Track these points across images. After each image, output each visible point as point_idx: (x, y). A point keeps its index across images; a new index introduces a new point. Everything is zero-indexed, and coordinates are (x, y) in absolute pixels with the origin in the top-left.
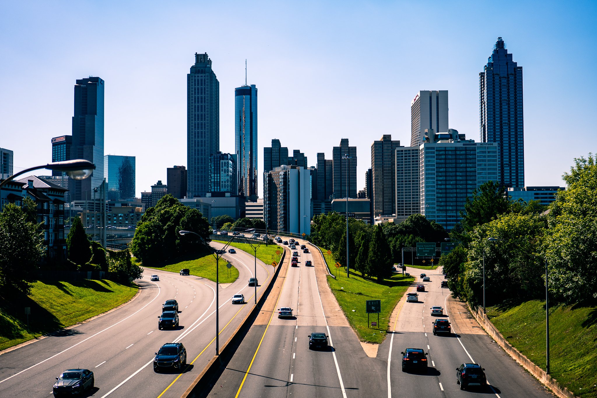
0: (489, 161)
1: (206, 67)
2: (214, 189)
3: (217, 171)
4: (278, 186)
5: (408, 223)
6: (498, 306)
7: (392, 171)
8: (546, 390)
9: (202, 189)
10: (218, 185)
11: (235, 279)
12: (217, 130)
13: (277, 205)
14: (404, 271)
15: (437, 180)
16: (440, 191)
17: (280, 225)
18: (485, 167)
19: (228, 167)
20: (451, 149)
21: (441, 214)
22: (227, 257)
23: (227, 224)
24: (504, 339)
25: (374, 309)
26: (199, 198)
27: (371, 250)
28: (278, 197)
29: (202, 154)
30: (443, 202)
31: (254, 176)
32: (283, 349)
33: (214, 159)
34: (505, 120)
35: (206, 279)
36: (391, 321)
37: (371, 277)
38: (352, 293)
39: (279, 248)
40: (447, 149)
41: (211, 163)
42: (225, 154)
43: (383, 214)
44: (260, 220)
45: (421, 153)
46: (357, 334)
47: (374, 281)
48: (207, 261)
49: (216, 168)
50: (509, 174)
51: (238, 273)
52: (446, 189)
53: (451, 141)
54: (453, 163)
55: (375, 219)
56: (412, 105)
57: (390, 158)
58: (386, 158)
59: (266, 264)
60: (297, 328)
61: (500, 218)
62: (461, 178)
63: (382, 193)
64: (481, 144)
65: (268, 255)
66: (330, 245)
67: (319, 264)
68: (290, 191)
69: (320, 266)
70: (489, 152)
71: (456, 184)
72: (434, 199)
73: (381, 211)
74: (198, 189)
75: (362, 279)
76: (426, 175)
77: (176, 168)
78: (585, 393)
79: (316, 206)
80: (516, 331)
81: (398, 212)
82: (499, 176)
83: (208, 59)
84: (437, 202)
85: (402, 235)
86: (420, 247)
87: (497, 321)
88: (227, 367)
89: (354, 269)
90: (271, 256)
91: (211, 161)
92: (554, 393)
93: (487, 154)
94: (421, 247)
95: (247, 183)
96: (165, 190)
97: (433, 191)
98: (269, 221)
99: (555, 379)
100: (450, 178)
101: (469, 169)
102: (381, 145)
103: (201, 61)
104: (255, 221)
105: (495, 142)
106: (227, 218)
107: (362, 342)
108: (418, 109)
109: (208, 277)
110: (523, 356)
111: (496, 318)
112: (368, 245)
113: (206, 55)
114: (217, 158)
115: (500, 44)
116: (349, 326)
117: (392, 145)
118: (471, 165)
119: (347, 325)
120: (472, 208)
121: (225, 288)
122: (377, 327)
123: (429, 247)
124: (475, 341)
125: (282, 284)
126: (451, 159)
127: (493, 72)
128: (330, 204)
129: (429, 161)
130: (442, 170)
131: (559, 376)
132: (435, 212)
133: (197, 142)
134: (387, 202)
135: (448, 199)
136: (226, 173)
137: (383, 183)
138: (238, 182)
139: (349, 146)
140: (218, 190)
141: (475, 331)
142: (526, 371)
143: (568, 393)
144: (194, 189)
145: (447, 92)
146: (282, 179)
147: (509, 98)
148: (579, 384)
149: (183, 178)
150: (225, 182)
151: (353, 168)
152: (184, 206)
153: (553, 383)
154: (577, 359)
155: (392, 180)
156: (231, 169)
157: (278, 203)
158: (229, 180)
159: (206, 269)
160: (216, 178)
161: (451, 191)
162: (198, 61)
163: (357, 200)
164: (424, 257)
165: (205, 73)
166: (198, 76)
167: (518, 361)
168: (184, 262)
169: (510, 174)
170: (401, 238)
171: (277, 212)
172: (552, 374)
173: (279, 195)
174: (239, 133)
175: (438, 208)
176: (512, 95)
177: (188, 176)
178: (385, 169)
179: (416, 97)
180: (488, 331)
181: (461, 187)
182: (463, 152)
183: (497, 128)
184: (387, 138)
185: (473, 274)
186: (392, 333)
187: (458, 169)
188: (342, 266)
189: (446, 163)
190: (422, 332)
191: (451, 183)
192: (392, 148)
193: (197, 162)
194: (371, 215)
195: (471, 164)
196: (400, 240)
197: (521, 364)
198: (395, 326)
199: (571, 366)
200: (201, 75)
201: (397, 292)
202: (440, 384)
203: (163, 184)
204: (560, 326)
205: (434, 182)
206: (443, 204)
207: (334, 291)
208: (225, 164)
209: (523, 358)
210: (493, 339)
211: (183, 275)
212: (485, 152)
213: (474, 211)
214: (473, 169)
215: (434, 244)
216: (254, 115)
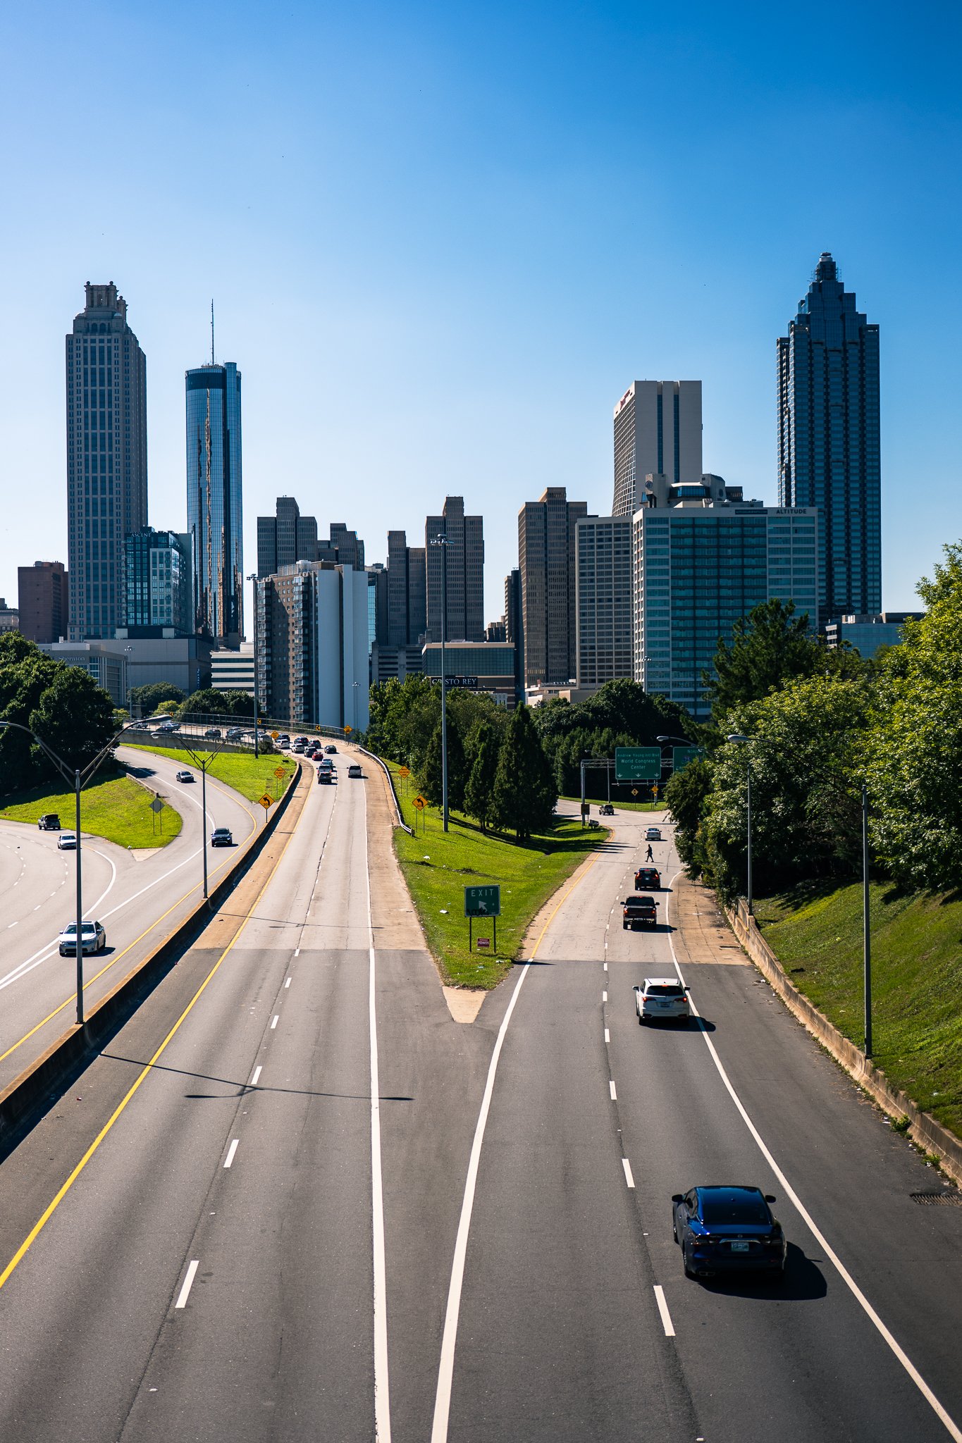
0: (796, 551)
1: (113, 317)
2: (136, 618)
3: (142, 576)
4: (289, 611)
5: (602, 702)
6: (784, 897)
7: (568, 577)
8: (860, 1095)
9: (105, 619)
10: (145, 609)
11: (172, 838)
12: (140, 475)
13: (288, 657)
14: (586, 816)
15: (672, 598)
16: (681, 624)
17: (295, 706)
18: (788, 566)
19: (168, 565)
20: (706, 522)
21: (682, 679)
22: (157, 785)
23: (165, 703)
24: (784, 976)
25: (484, 908)
26: (95, 642)
27: (500, 765)
28: (291, 637)
29: (104, 533)
30: (689, 649)
31: (235, 588)
32: (252, 1006)
33: (135, 546)
34: (837, 453)
35: (99, 838)
36: (530, 935)
37: (501, 829)
38: (449, 869)
39: (287, 761)
40: (697, 522)
41: (126, 554)
42: (161, 533)
43: (547, 679)
44: (246, 695)
45: (636, 533)
46: (440, 968)
47: (508, 839)
48: (107, 795)
49: (139, 567)
50: (844, 583)
51: (180, 822)
52: (695, 618)
53: (709, 504)
54: (712, 557)
55: (527, 690)
56: (615, 416)
57: (564, 544)
58: (553, 545)
59: (251, 801)
60: (297, 954)
61: (790, 687)
62: (730, 593)
63: (544, 629)
64: (778, 510)
65: (258, 780)
66: (408, 753)
67: (378, 800)
68: (319, 622)
69: (380, 806)
70: (796, 531)
71: (719, 608)
72: (667, 644)
73: (543, 672)
74: (96, 619)
75: (481, 836)
76: (648, 585)
77: (40, 566)
78: (944, 1105)
79: (384, 660)
80: (816, 955)
81: (583, 674)
82: (820, 587)
83: (118, 299)
84: (673, 649)
85: (584, 731)
86: (623, 758)
87: (777, 931)
88: (102, 1053)
89: (462, 811)
90: (264, 782)
91: (126, 550)
92: (878, 1105)
93: (793, 535)
94: (625, 758)
95: (217, 604)
96: (14, 621)
97: (665, 623)
98: (268, 695)
99: (881, 1070)
100: (706, 593)
101: (748, 572)
102: (542, 514)
103: (100, 305)
104: (234, 698)
105: (813, 506)
106: (168, 691)
107: (448, 986)
108: (631, 426)
109: (108, 834)
110: (820, 1015)
111: (777, 925)
112: (496, 755)
113: (112, 288)
114: (141, 543)
115: (827, 269)
116: (425, 949)
117: (567, 513)
118: (753, 562)
119: (421, 945)
120: (731, 664)
121: (142, 859)
122: (490, 951)
123: (645, 758)
124: (719, 980)
125: (283, 848)
126: (708, 547)
127: (809, 336)
128: (418, 655)
129: (655, 552)
130: (685, 572)
131: (892, 1064)
132: (667, 675)
133: (91, 504)
134: (555, 650)
135: (699, 644)
136: (165, 581)
137: (547, 605)
138: (193, 601)
139: (466, 514)
140: (146, 622)
141: (724, 957)
142: (824, 1050)
143: (906, 1105)
144: (85, 619)
145: (698, 384)
146: (299, 594)
147: (846, 400)
148: (934, 1082)
149: (58, 591)
150: (162, 602)
151: (476, 567)
152: (50, 660)
153: (877, 1080)
154: (938, 1022)
155: (568, 598)
156: (175, 570)
157: (291, 654)
158: (172, 596)
159: (105, 814)
160: (139, 591)
161: (707, 623)
162: (92, 302)
163: (485, 644)
164: (634, 781)
165: (109, 332)
166: (93, 341)
167: (809, 1028)
168: (52, 797)
169: (849, 584)
170: (584, 738)
171: (289, 674)
172: (876, 1059)
173: (293, 632)
174: (197, 481)
175: (676, 664)
176: (854, 394)
177: (70, 586)
178: (553, 569)
179: (626, 397)
180: (755, 956)
181: (730, 613)
182: (736, 531)
183: (817, 471)
184: (556, 495)
185: (725, 821)
186: (525, 963)
187: (723, 572)
188: (433, 805)
189: (694, 557)
190: (598, 961)
191: (708, 603)
192: (567, 520)
193: (91, 551)
194: (518, 682)
195: (753, 558)
196: (579, 741)
197: (815, 1035)
198: (537, 946)
199: (923, 1040)
200: (101, 337)
201: (559, 865)
202: (612, 1084)
203: (9, 607)
204: (911, 944)
205: (665, 603)
206: (687, 654)
207: (405, 865)
208: (161, 557)
209: (820, 1020)
210: (763, 975)
211: (46, 829)
212: (787, 530)
213: (736, 672)
214: (758, 571)
215: (657, 752)
216: (232, 437)
